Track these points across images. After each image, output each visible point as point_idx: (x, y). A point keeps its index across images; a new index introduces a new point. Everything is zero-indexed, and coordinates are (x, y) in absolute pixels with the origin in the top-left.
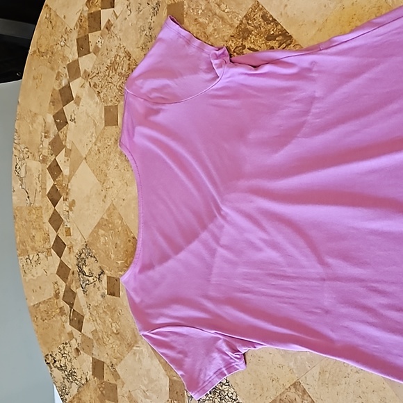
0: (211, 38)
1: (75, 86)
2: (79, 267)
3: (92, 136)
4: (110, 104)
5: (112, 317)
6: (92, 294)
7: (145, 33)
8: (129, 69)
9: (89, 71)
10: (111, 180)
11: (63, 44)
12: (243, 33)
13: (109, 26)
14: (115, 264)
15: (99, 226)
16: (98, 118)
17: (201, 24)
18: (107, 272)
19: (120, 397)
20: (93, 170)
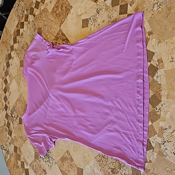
0: (49, 40)
1: (12, 53)
2: (11, 115)
3: (16, 70)
4: (22, 60)
5: (20, 132)
6: (15, 124)
7: (31, 37)
8: (27, 48)
9: (16, 49)
10: (21, 85)
11: (9, 39)
12: (57, 38)
13: (22, 34)
14: (21, 113)
15: (17, 100)
16: (18, 64)
17: (46, 35)
18: (19, 116)
19: (21, 159)
20: (16, 82)
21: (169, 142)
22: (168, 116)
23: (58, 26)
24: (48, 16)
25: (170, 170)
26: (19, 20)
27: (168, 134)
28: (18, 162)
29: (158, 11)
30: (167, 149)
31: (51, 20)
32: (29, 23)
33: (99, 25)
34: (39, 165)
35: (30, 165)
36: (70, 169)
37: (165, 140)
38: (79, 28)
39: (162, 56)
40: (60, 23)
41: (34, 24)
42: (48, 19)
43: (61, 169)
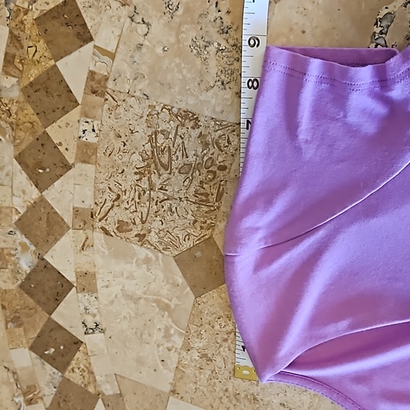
1: (64, 257)
3: (167, 336)
4: (187, 245)
7: (212, 49)
8: (206, 145)
9: (89, 203)
10: (276, 401)
13: (96, 85)
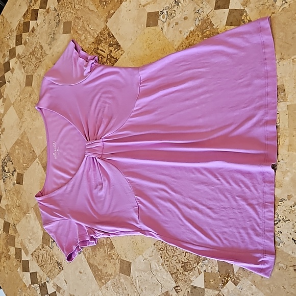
0: (83, 42)
1: (12, 62)
2: (3, 167)
3: (18, 91)
4: (29, 74)
5: (17, 197)
6: (8, 183)
7: (51, 36)
8: (41, 55)
9: (20, 54)
10: (25, 117)
11: (8, 38)
12: (98, 41)
13: (33, 30)
14: (22, 166)
15: (16, 143)
16: (22, 81)
17: (79, 34)
18: (17, 170)
19: (16, 244)
20: (16, 111)
21: (287, 221)
22: (287, 179)
23: (102, 20)
24: (84, 3)
25: (284, 266)
26: (30, 6)
27: (285, 209)
28: (10, 249)
29: (282, 7)
30: (281, 233)
31: (91, 9)
32: (48, 12)
33: (177, 24)
34: (49, 255)
35: (32, 254)
36: (107, 262)
37: (280, 218)
38: (140, 27)
39: (284, 81)
40: (105, 16)
41: (58, 14)
42: (84, 7)
43: (91, 262)
